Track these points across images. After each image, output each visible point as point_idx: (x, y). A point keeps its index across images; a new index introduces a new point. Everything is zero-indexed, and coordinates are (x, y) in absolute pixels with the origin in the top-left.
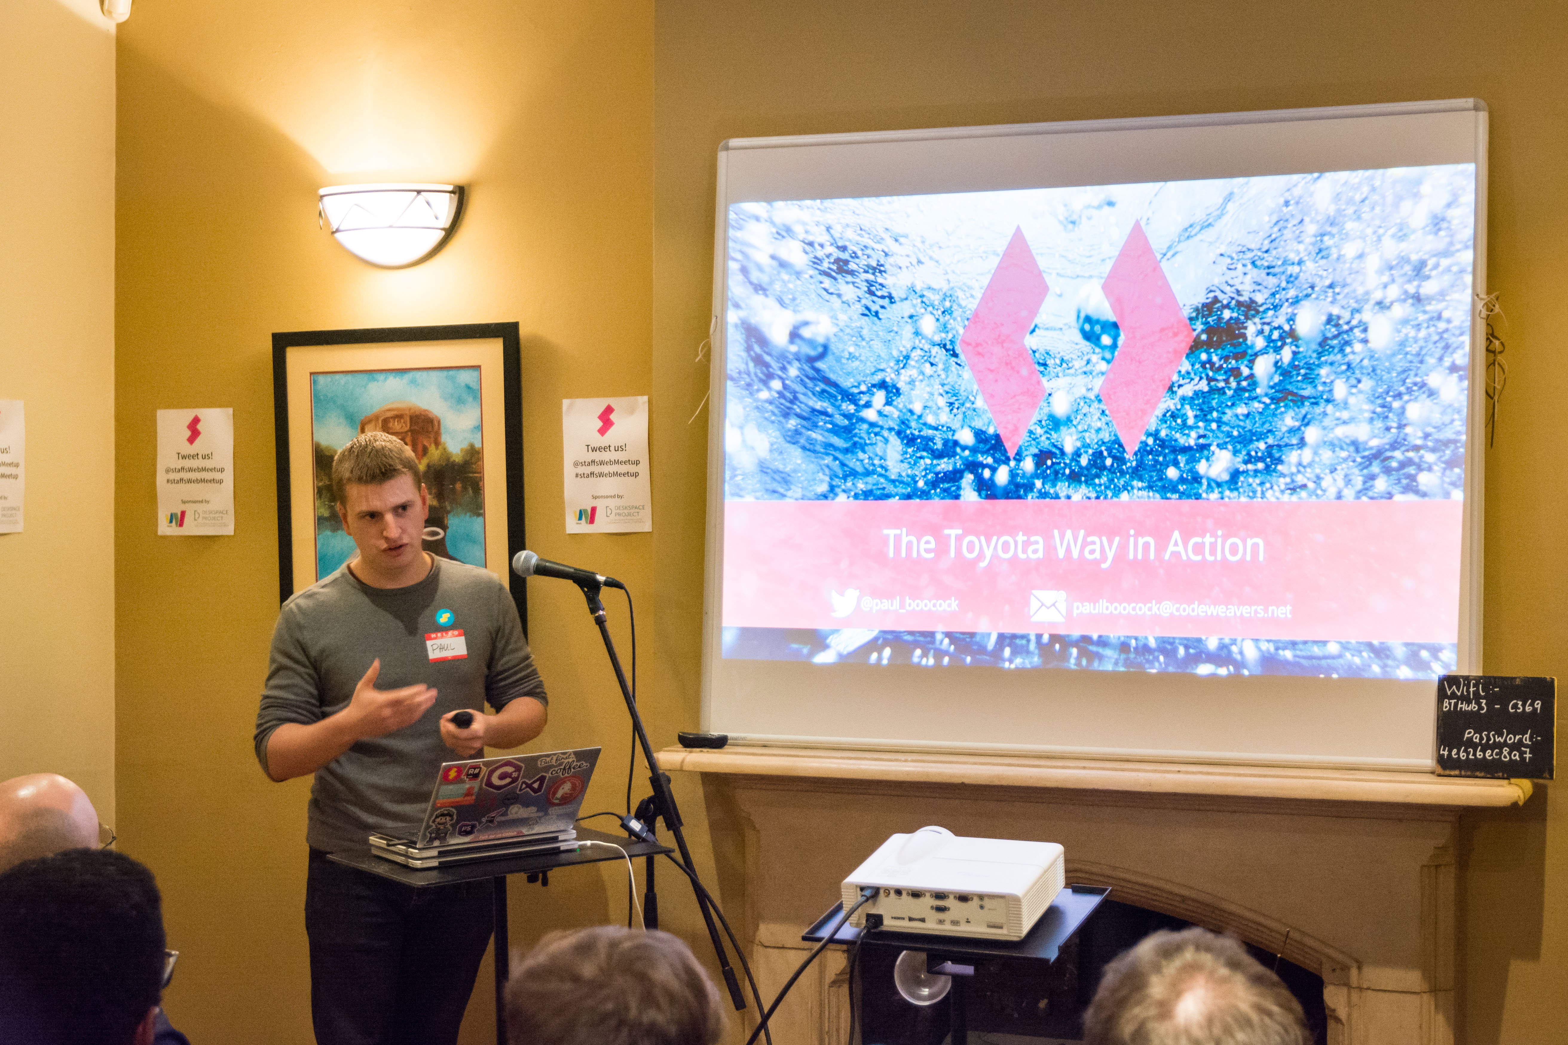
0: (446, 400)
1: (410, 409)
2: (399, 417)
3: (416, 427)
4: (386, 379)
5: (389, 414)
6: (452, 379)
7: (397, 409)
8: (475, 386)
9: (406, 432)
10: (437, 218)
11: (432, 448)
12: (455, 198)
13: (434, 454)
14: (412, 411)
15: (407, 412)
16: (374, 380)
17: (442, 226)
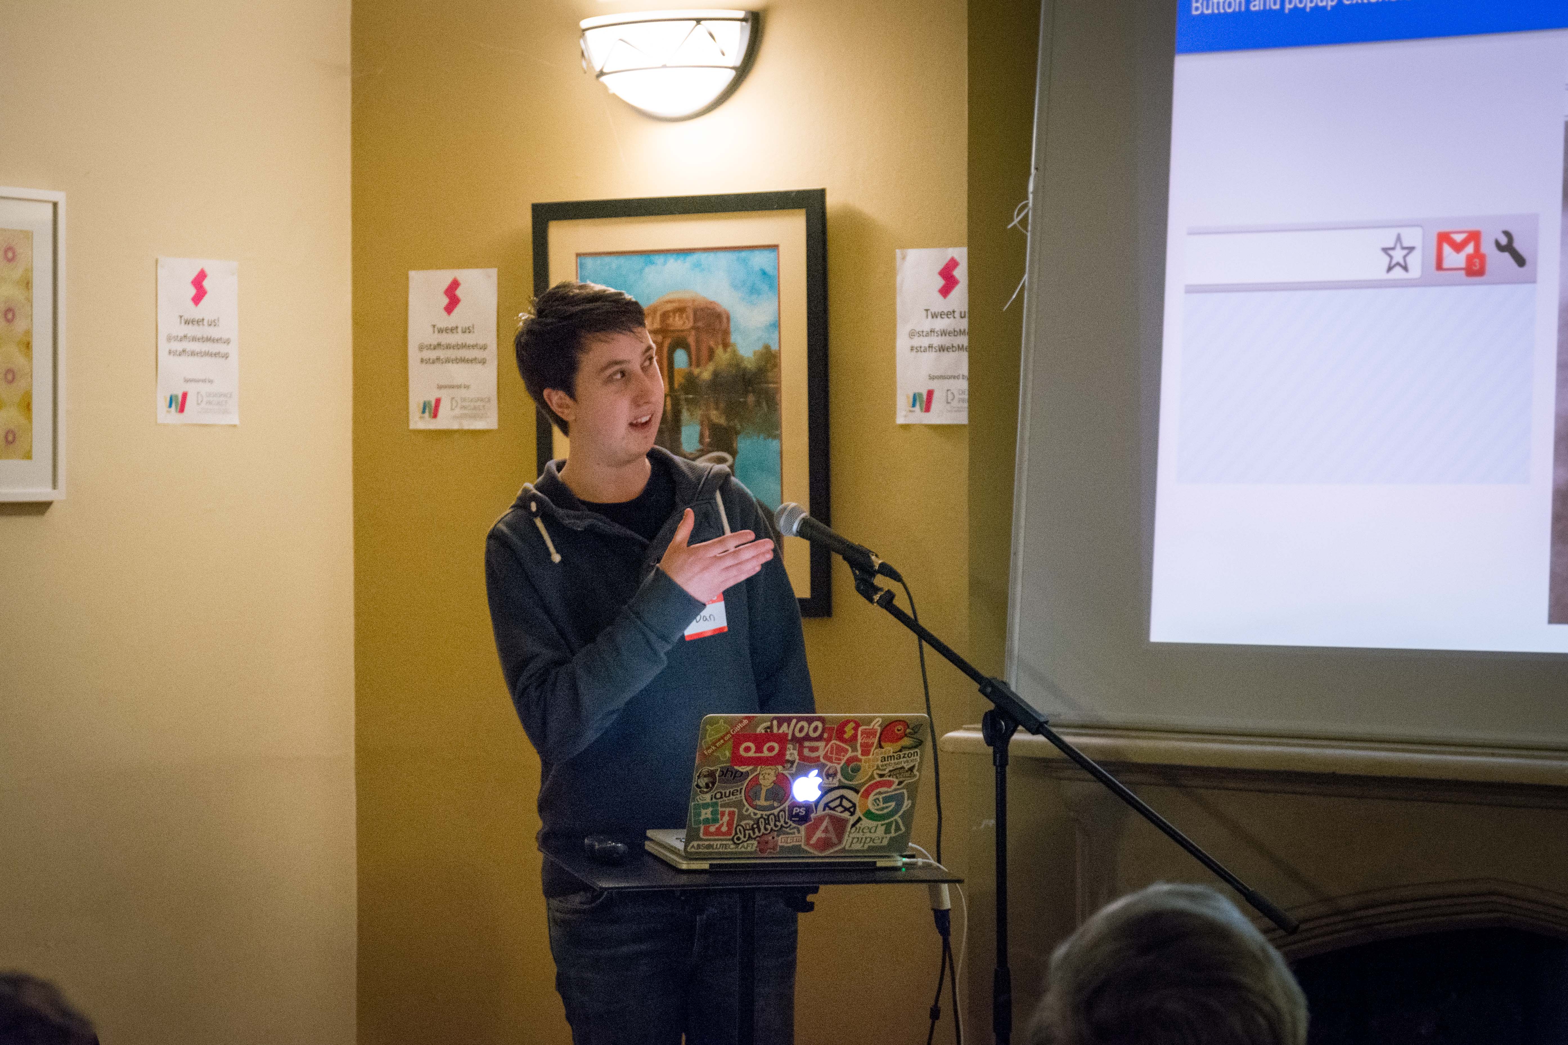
0: (735, 287)
1: (694, 301)
2: (681, 310)
3: (700, 324)
4: (665, 263)
5: (669, 307)
6: (745, 261)
7: (679, 301)
8: (769, 270)
9: (689, 330)
10: (723, 54)
11: (719, 351)
12: (747, 26)
13: (722, 356)
14: (696, 303)
15: (690, 304)
16: (652, 263)
17: (731, 65)
